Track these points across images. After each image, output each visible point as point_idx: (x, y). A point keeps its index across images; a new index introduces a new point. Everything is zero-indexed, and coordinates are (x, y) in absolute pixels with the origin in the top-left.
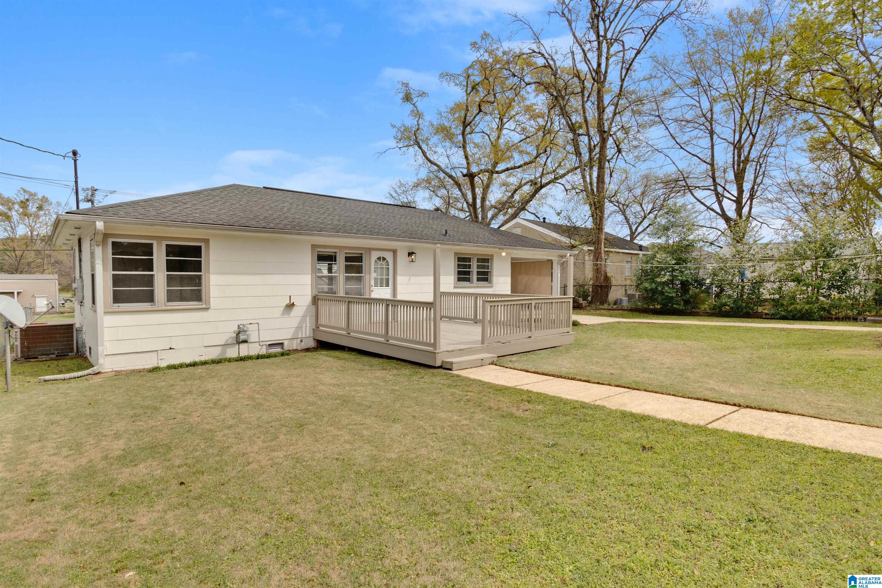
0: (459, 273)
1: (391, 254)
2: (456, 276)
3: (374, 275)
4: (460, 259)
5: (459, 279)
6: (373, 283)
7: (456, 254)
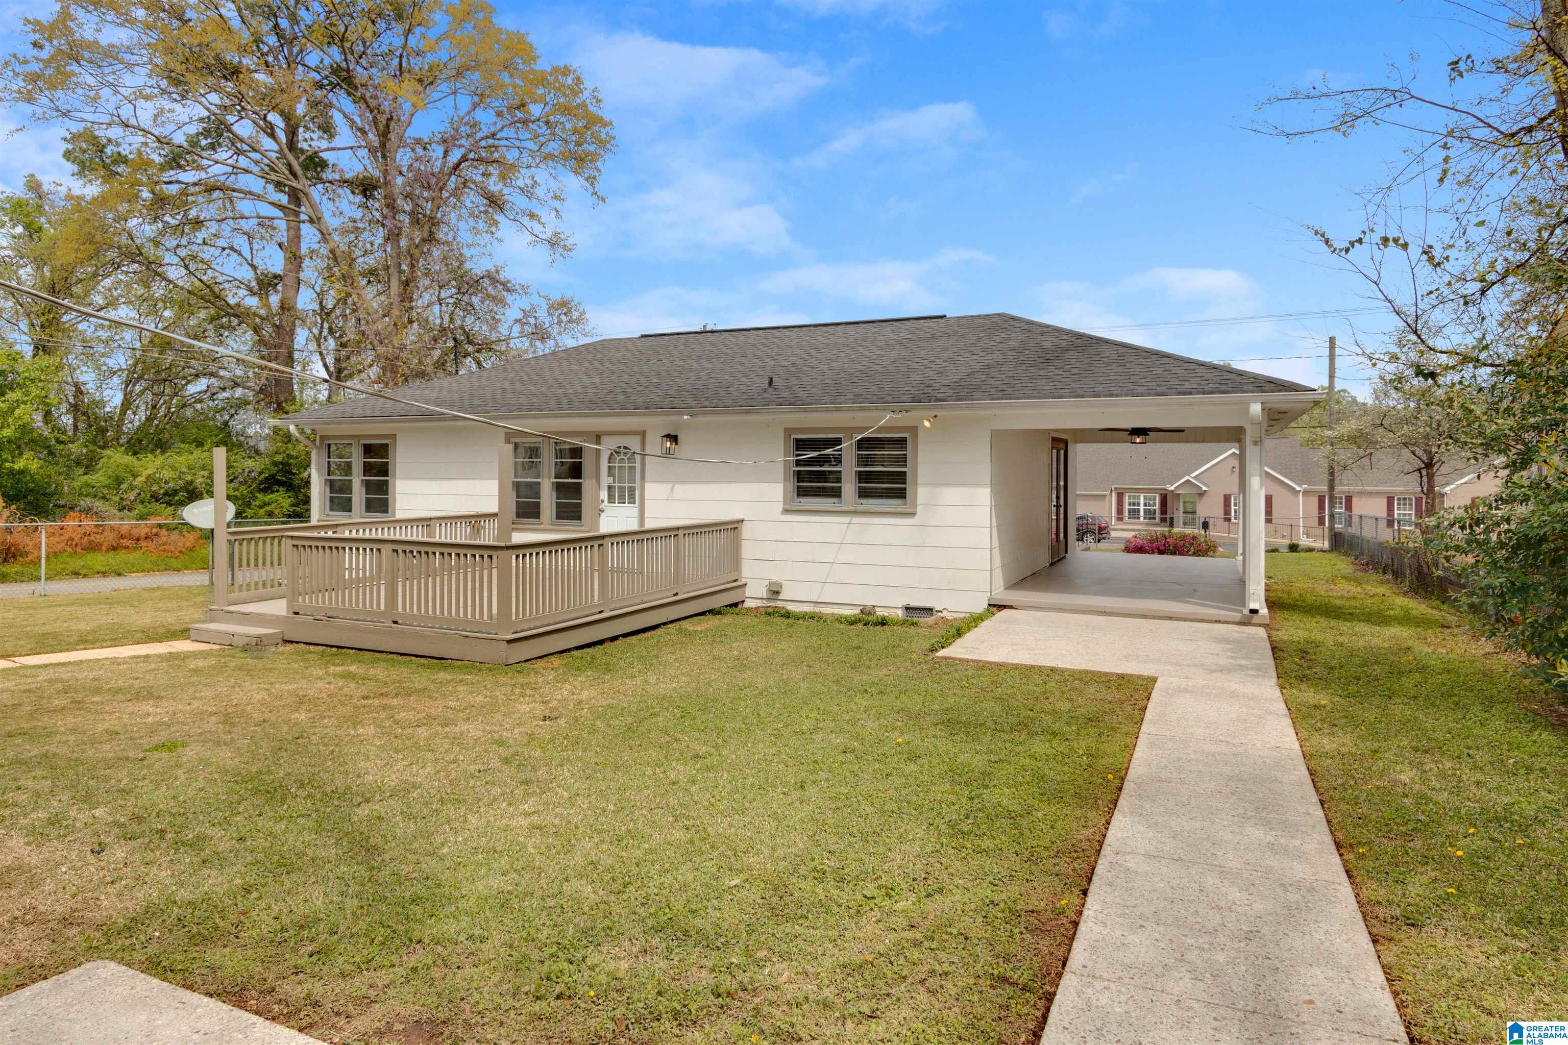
0: (800, 476)
1: (638, 439)
2: (792, 485)
3: (606, 480)
4: (801, 444)
5: (802, 492)
6: (604, 495)
7: (788, 431)
